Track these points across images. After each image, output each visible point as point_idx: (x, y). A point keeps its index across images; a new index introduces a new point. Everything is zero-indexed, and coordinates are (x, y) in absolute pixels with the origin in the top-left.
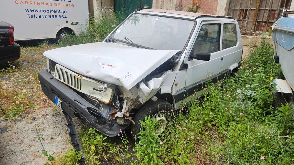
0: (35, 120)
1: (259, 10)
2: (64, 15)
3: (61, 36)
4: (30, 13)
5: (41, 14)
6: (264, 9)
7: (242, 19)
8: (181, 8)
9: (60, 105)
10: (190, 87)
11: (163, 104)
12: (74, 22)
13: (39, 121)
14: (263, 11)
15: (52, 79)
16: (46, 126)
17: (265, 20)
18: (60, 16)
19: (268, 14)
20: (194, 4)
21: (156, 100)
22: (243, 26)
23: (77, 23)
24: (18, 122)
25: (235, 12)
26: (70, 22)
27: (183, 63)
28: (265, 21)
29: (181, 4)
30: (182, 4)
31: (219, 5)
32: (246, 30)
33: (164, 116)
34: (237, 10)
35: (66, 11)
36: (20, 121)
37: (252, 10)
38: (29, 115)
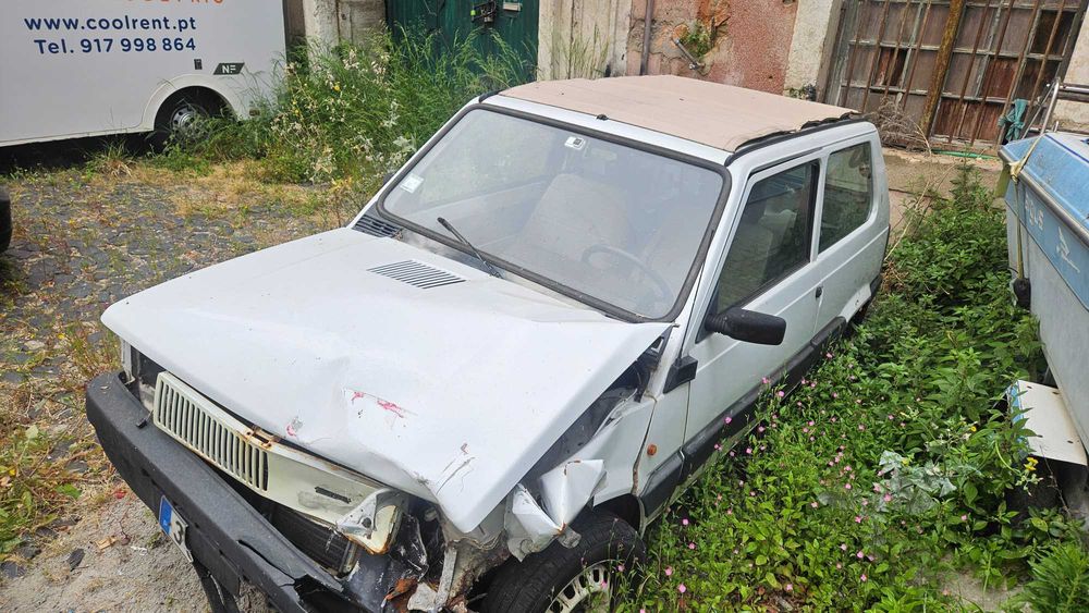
0: (81, 565)
1: (953, 56)
2: (185, 36)
3: (176, 122)
4: (44, 33)
5: (91, 35)
6: (971, 51)
7: (885, 83)
8: (651, 29)
9: (183, 537)
10: (702, 438)
11: (600, 536)
12: (226, 65)
13: (97, 574)
14: (967, 61)
15: (143, 425)
16: (127, 598)
17: (972, 94)
18: (166, 44)
19: (986, 73)
20: (701, 16)
21: (575, 544)
22: (886, 115)
23: (239, 66)
24: (12, 576)
25: (858, 57)
26: (210, 65)
27: (678, 361)
28: (972, 98)
29: (652, 13)
30: (655, 13)
31: (800, 27)
32: (896, 129)
33: (601, 576)
34: (868, 47)
35: (192, 21)
36: (21, 571)
37: (923, 50)
38: (56, 537)
